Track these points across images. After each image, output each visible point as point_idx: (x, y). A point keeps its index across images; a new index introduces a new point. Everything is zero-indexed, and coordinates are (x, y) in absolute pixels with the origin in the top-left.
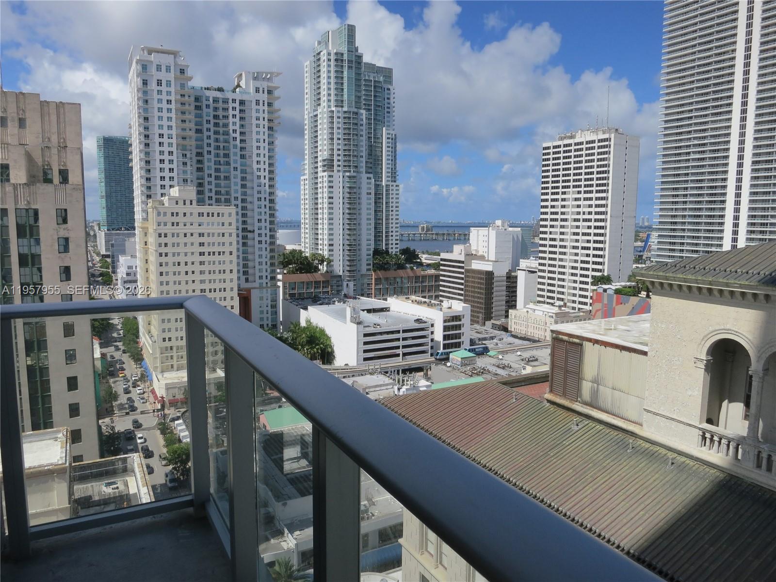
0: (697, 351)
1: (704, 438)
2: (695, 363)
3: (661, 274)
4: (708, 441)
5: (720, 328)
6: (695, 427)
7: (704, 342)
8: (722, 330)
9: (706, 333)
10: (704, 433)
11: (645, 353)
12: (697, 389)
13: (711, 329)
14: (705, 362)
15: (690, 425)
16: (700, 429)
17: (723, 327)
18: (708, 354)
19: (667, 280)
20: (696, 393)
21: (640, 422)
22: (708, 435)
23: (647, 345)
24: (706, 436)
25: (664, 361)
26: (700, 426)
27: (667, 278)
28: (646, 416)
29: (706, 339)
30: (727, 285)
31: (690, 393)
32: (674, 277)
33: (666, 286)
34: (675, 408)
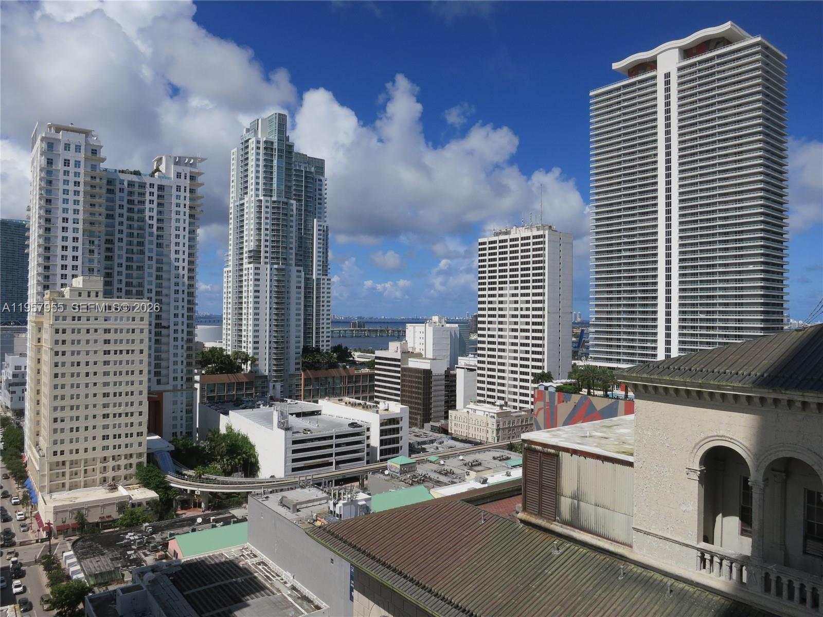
0: (689, 460)
1: (703, 560)
2: (687, 474)
3: (645, 376)
4: (708, 562)
5: (713, 435)
6: (693, 547)
7: (696, 450)
8: (715, 436)
9: (698, 440)
10: (703, 555)
11: (631, 464)
12: (692, 503)
13: (703, 436)
14: (699, 473)
15: (687, 545)
16: (698, 549)
17: (715, 434)
18: (701, 464)
19: (652, 382)
20: (691, 508)
21: (630, 543)
22: (707, 556)
23: (632, 455)
24: (706, 557)
25: (652, 473)
26: (698, 546)
27: (652, 381)
28: (636, 536)
29: (698, 447)
30: (719, 387)
31: (684, 508)
32: (660, 380)
33: (650, 389)
34: (668, 526)
